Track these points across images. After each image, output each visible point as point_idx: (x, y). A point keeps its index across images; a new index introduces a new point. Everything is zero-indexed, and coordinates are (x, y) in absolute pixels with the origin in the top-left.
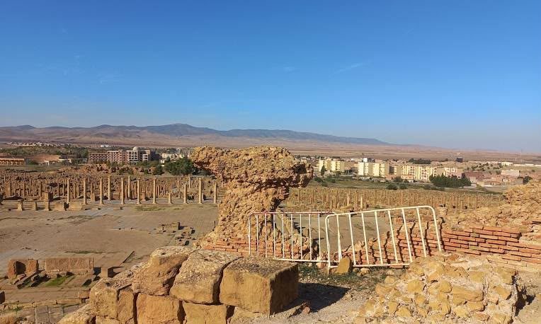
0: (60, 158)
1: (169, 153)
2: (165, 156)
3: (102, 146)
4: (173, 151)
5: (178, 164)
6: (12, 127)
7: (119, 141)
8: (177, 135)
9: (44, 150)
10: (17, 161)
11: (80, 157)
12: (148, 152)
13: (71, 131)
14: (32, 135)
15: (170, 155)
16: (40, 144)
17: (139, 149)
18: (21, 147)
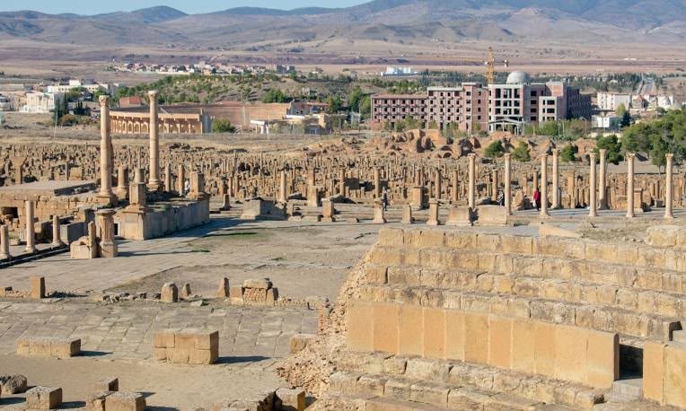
0: (289, 112)
1: (619, 89)
2: (605, 101)
3: (390, 70)
4: (630, 81)
5: (669, 127)
6: (121, 14)
7: (442, 50)
8: (642, 24)
9: (235, 88)
10: (181, 121)
11: (338, 107)
12: (557, 90)
13: (290, 20)
14: (178, 37)
15: (625, 99)
16: (207, 69)
17: (527, 78)
18: (169, 79)
